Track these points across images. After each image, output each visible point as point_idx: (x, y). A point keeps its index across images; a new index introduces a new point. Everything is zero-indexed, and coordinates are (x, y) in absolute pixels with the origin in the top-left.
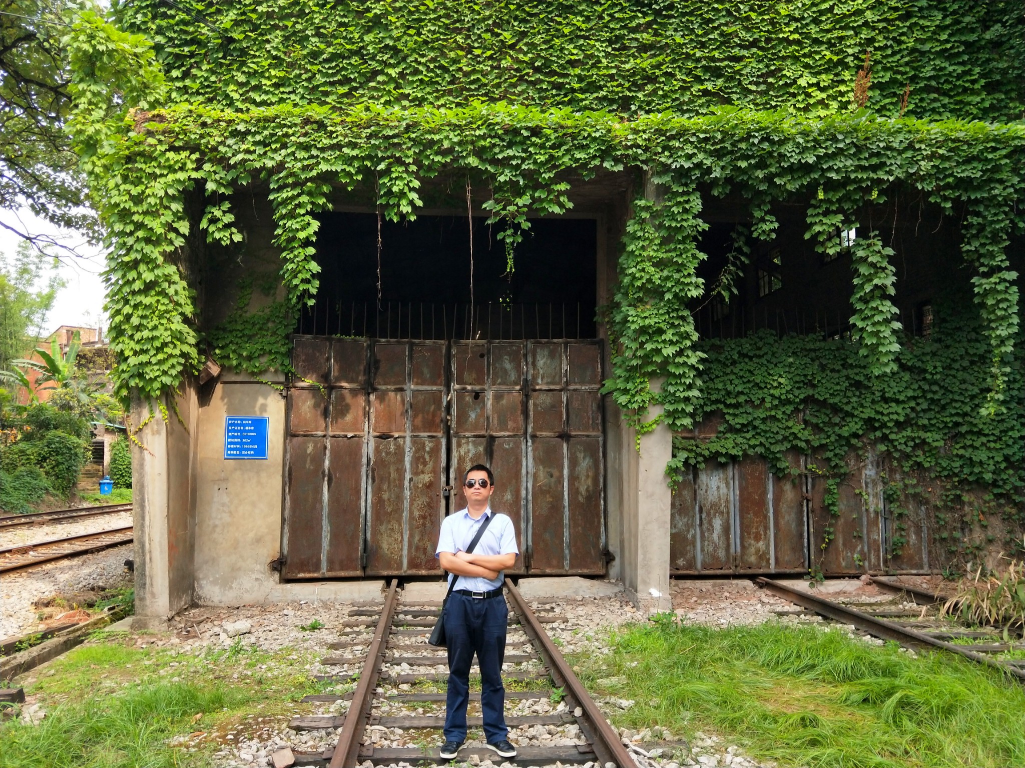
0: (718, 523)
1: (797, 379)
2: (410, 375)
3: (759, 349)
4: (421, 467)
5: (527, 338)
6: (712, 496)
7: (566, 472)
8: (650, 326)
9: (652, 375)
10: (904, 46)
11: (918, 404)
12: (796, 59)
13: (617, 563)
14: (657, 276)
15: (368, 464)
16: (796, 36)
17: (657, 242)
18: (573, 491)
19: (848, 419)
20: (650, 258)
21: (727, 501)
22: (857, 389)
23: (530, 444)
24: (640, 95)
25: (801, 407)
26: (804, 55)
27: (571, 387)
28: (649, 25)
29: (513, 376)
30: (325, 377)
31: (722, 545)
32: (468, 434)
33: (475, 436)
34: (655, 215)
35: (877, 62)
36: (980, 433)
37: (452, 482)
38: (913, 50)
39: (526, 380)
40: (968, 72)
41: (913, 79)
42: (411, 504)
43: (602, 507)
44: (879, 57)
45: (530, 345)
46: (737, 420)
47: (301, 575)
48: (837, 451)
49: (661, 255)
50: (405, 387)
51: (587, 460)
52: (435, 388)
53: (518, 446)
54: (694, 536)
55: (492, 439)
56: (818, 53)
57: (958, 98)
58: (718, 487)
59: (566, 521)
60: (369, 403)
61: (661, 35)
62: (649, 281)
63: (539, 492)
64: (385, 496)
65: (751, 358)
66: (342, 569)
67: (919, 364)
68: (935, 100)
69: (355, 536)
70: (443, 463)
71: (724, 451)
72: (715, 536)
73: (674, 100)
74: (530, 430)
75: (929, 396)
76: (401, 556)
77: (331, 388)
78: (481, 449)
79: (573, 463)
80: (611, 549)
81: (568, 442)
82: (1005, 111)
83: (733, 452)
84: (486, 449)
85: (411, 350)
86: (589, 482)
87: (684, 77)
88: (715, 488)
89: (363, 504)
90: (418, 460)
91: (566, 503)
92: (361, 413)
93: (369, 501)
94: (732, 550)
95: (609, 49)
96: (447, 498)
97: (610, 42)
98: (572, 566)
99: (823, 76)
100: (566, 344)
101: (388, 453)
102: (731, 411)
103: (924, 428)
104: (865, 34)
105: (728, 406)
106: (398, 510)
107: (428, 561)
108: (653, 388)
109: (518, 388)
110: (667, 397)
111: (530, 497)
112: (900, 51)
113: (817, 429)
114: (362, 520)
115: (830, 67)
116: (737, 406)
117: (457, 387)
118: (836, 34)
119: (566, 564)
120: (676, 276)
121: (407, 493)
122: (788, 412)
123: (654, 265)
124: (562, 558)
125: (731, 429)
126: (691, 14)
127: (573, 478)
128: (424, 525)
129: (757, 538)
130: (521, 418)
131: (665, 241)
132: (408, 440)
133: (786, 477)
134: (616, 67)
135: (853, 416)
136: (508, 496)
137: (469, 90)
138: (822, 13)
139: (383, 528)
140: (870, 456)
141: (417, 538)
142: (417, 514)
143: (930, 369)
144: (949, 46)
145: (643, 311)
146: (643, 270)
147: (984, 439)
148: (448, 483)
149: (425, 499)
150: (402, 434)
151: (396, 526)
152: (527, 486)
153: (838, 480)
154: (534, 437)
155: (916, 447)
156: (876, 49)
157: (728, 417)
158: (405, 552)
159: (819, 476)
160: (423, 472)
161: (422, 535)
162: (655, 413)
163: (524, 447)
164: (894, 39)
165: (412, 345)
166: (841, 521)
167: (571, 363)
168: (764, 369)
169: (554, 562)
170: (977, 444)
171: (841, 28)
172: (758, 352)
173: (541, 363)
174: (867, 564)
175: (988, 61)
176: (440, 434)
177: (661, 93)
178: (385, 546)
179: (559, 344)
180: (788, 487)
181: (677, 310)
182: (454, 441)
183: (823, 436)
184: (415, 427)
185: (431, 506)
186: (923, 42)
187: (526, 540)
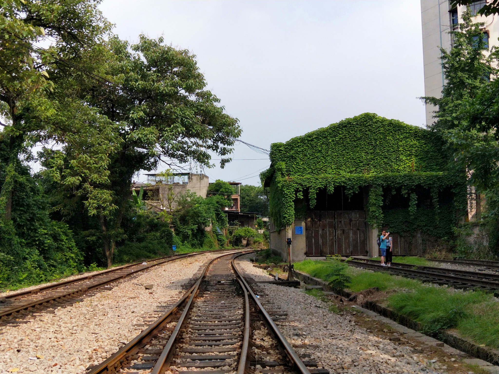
2: (327, 218)
3: (396, 212)
5: (350, 210)
7: (358, 236)
8: (374, 210)
9: (374, 219)
12: (402, 154)
13: (369, 253)
14: (375, 202)
15: (320, 235)
18: (360, 240)
19: (414, 225)
20: (373, 199)
23: (351, 231)
24: (371, 163)
26: (404, 153)
27: (359, 220)
29: (347, 218)
30: (312, 219)
33: (340, 230)
34: (374, 191)
35: (419, 154)
36: (440, 227)
38: (426, 151)
39: (350, 219)
41: (427, 157)
42: (329, 243)
43: (366, 243)
45: (351, 212)
47: (310, 256)
48: (412, 231)
49: (375, 198)
50: (327, 220)
51: (363, 234)
52: (332, 220)
53: (349, 231)
55: (344, 230)
56: (407, 153)
59: (359, 245)
60: (320, 223)
61: (375, 151)
62: (373, 203)
63: (353, 240)
64: (324, 241)
65: (394, 213)
66: (317, 254)
68: (431, 161)
69: (319, 249)
70: (334, 235)
73: (378, 164)
77: (313, 221)
79: (360, 234)
80: (367, 251)
81: (359, 230)
84: (343, 232)
85: (327, 213)
86: (363, 238)
87: (380, 159)
90: (330, 234)
91: (359, 242)
92: (319, 225)
93: (321, 242)
96: (336, 241)
97: (365, 153)
98: (360, 254)
99: (408, 157)
100: (358, 211)
101: (324, 233)
103: (429, 227)
104: (416, 149)
106: (326, 244)
107: (333, 253)
108: (375, 221)
110: (377, 222)
113: (408, 227)
114: (320, 245)
115: (409, 155)
116: (392, 223)
117: (336, 220)
118: (410, 149)
120: (378, 202)
121: (328, 240)
122: (402, 224)
124: (358, 252)
125: (391, 227)
126: (381, 146)
127: (360, 237)
128: (331, 246)
129: (396, 248)
130: (349, 226)
131: (376, 196)
132: (328, 230)
133: (402, 236)
134: (366, 158)
136: (347, 241)
138: (408, 144)
139: (324, 247)
140: (419, 232)
144: (434, 150)
145: (372, 208)
146: (372, 201)
148: (335, 238)
149: (331, 242)
150: (326, 229)
151: (326, 247)
152: (351, 239)
153: (412, 237)
154: (352, 229)
155: (427, 230)
156: (419, 151)
158: (328, 252)
159: (408, 236)
160: (331, 237)
161: (331, 248)
162: (375, 225)
166: (413, 245)
167: (359, 215)
168: (397, 215)
171: (412, 147)
173: (353, 215)
174: (419, 253)
176: (334, 229)
178: (325, 250)
179: (356, 211)
180: (403, 239)
181: (378, 208)
182: (336, 230)
184: (329, 228)
185: (333, 243)
186: (428, 149)
187: (351, 249)
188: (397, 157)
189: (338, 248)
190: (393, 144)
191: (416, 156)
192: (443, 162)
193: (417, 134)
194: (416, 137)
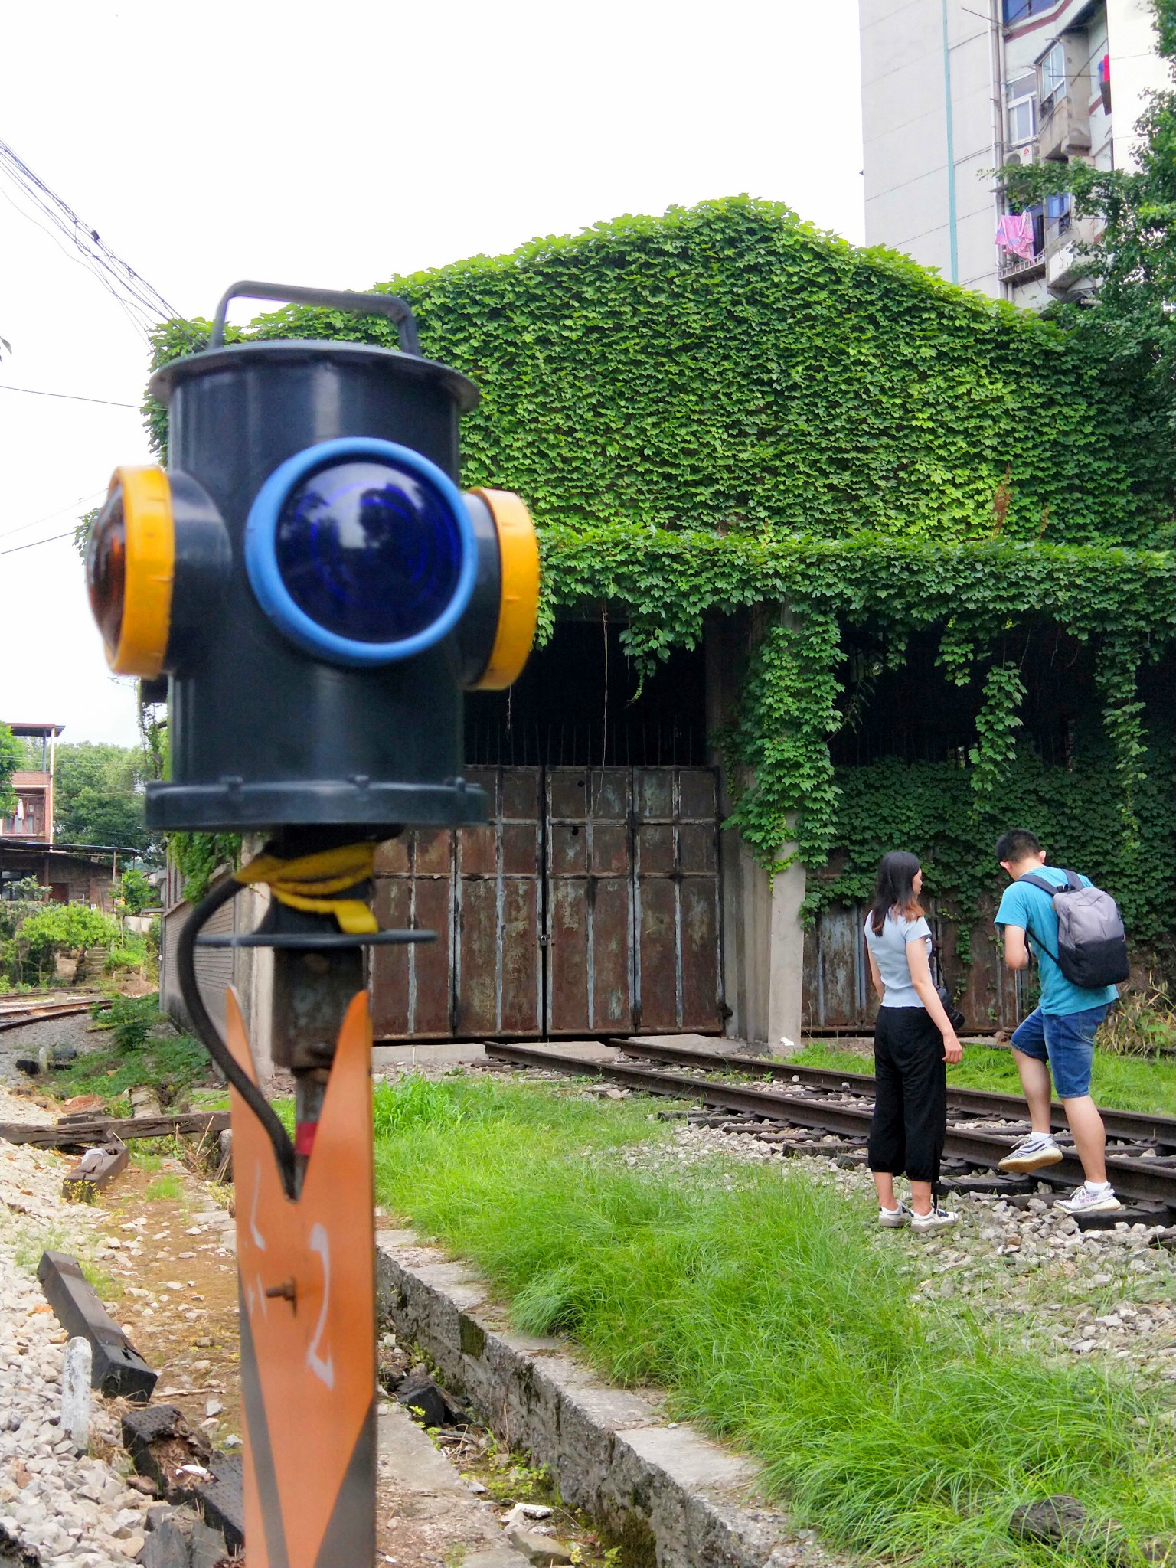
0: (842, 974)
1: (928, 812)
2: (500, 807)
3: (887, 778)
4: (514, 913)
5: (633, 764)
6: (836, 945)
7: (678, 917)
8: (788, 760)
9: (788, 811)
10: (1046, 438)
11: (1056, 841)
12: (928, 449)
13: (735, 1018)
14: (795, 707)
15: (456, 910)
16: (931, 424)
17: (795, 671)
18: (687, 939)
19: (982, 858)
20: (787, 688)
21: (852, 949)
22: (992, 823)
23: (637, 885)
24: (759, 489)
25: (931, 844)
26: (940, 447)
27: (684, 821)
28: (768, 405)
29: (617, 808)
31: (847, 999)
32: (566, 875)
33: (574, 878)
34: (792, 643)
35: (1016, 456)
36: (1122, 874)
37: (549, 931)
38: (1055, 443)
39: (632, 813)
40: (1115, 470)
41: (1057, 477)
42: (505, 956)
43: (718, 957)
44: (1019, 451)
45: (636, 772)
46: (862, 859)
47: (388, 1037)
48: (970, 893)
49: (798, 685)
50: (496, 821)
51: (703, 903)
52: (528, 821)
53: (623, 888)
54: (817, 989)
55: (595, 879)
56: (955, 444)
57: (1103, 499)
58: (842, 934)
59: (679, 972)
60: (454, 837)
61: (782, 420)
62: (787, 712)
63: (647, 941)
64: (476, 946)
65: (877, 789)
66: (430, 1030)
67: (1058, 797)
68: (1080, 500)
69: (443, 994)
70: (539, 909)
71: (849, 893)
72: (839, 988)
73: (796, 496)
74: (637, 870)
75: (1069, 832)
76: (495, 1015)
78: (582, 892)
79: (687, 908)
80: (728, 1003)
81: (680, 883)
82: (1154, 514)
83: (860, 894)
84: (587, 892)
85: (501, 779)
86: (704, 928)
87: (807, 470)
88: (838, 934)
89: (451, 955)
90: (511, 905)
91: (679, 953)
92: (446, 850)
93: (458, 952)
94: (857, 1004)
95: (725, 436)
96: (544, 949)
97: (727, 427)
98: (685, 1023)
99: (959, 471)
100: (677, 771)
101: (477, 897)
102: (857, 848)
104: (1004, 425)
105: (853, 843)
106: (490, 963)
107: (524, 1021)
108: (788, 824)
109: (623, 821)
110: (803, 834)
111: (638, 947)
112: (1042, 443)
113: (948, 868)
114: (450, 974)
115: (966, 461)
116: (863, 842)
117: (554, 820)
118: (973, 423)
119: (680, 1020)
120: (814, 707)
121: (500, 943)
123: (792, 695)
124: (674, 1014)
125: (858, 869)
126: (815, 394)
127: (686, 924)
128: (519, 979)
130: (627, 857)
131: (802, 670)
132: (500, 882)
134: (734, 456)
135: (986, 854)
136: (613, 946)
137: (572, 480)
138: (957, 398)
139: (473, 983)
141: (511, 994)
142: (510, 966)
143: (1069, 803)
144: (1093, 439)
145: (780, 744)
146: (781, 701)
147: (1126, 881)
148: (544, 931)
149: (519, 950)
150: (493, 875)
151: (488, 981)
152: (634, 934)
153: (970, 926)
154: (641, 878)
156: (1016, 441)
157: (853, 855)
158: (499, 1010)
159: (950, 921)
160: (516, 919)
161: (518, 989)
162: (789, 850)
163: (630, 890)
164: (1035, 430)
165: (502, 771)
166: (973, 972)
167: (682, 794)
168: (891, 801)
169: (666, 1019)
170: (1118, 886)
171: (979, 416)
172: (885, 783)
173: (648, 793)
174: (1001, 1019)
175: (1137, 456)
176: (535, 876)
177: (782, 487)
178: (476, 1003)
179: (670, 772)
181: (814, 743)
182: (551, 882)
183: (954, 876)
184: (508, 867)
185: (527, 958)
186: (1066, 434)
187: (634, 994)
188: (903, 467)
189: (558, 989)
190: (882, 390)
191: (1001, 466)
192: (1140, 510)
193: (1004, 345)
194: (1004, 359)
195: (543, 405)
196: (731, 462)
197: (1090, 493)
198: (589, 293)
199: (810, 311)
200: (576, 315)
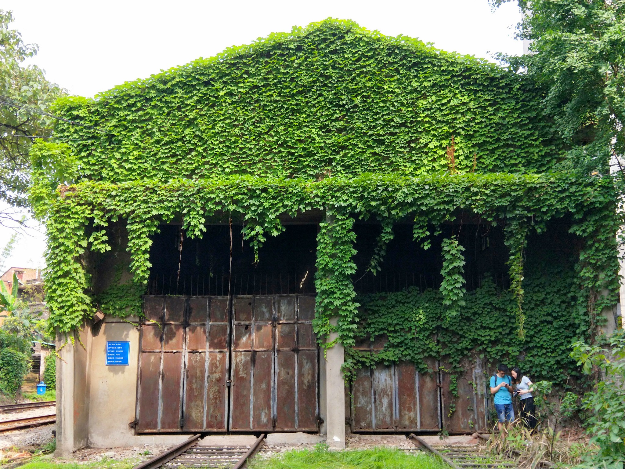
0: (385, 401)
1: (431, 316)
2: (209, 316)
3: (408, 298)
4: (214, 369)
5: (275, 294)
6: (382, 385)
7: (296, 371)
8: (327, 290)
9: (330, 316)
10: (492, 121)
11: (503, 330)
12: (428, 132)
14: (331, 263)
15: (185, 368)
16: (427, 119)
17: (331, 245)
18: (301, 383)
19: (462, 339)
20: (327, 253)
21: (391, 388)
22: (468, 321)
23: (276, 355)
24: (338, 157)
25: (434, 332)
26: (433, 130)
27: (300, 322)
28: (343, 117)
29: (267, 316)
30: (161, 319)
31: (388, 414)
32: (241, 350)
33: (245, 351)
34: (329, 231)
35: (475, 132)
36: (542, 347)
37: (232, 378)
38: (498, 124)
39: (274, 318)
40: (532, 135)
41: (498, 140)
42: (209, 391)
43: (317, 392)
44: (476, 129)
45: (277, 298)
46: (395, 340)
47: (146, 431)
48: (456, 358)
49: (332, 252)
50: (206, 323)
51: (309, 364)
52: (222, 323)
53: (269, 356)
54: (371, 409)
55: (255, 352)
56: (440, 128)
57: (526, 150)
58: (386, 380)
59: (296, 400)
60: (186, 332)
62: (326, 265)
63: (281, 383)
64: (194, 386)
65: (403, 304)
66: (169, 428)
67: (503, 306)
68: (511, 151)
69: (177, 409)
70: (227, 367)
71: (387, 358)
72: (384, 409)
74: (276, 347)
75: (510, 325)
76: (203, 421)
77: (164, 324)
78: (249, 358)
79: (301, 366)
80: (322, 416)
81: (298, 353)
82: (556, 156)
83: (393, 359)
84: (251, 359)
85: (210, 302)
86: (310, 377)
88: (383, 380)
89: (181, 390)
90: (213, 365)
91: (296, 390)
92: (181, 338)
93: (185, 389)
94: (394, 417)
95: (320, 133)
96: (229, 387)
97: (321, 128)
98: (299, 426)
99: (443, 141)
100: (297, 297)
101: (196, 361)
102: (391, 335)
103: (508, 344)
105: (390, 332)
106: (201, 394)
107: (218, 424)
108: (332, 323)
109: (270, 322)
110: (339, 328)
111: (276, 386)
112: (490, 124)
113: (444, 345)
114: (181, 400)
115: (447, 136)
117: (236, 322)
118: (451, 117)
119: (296, 425)
120: (340, 263)
121: (206, 384)
122: (426, 335)
123: (330, 257)
124: (293, 422)
125: (392, 346)
126: (368, 109)
127: (301, 375)
128: (216, 403)
129: (409, 410)
130: (271, 340)
131: (335, 244)
132: (207, 353)
133: (426, 373)
134: (324, 142)
135: (465, 337)
136: (264, 386)
137: (242, 158)
138: (443, 105)
139: (192, 404)
140: (478, 361)
141: (212, 410)
142: (212, 396)
143: (509, 309)
144: (519, 120)
145: (325, 282)
146: (324, 260)
147: (544, 351)
148: (229, 378)
149: (216, 388)
150: (204, 350)
151: (200, 403)
152: (274, 380)
153: (457, 376)
154: (278, 351)
155: (502, 356)
156: (476, 124)
157: (390, 338)
158: (205, 418)
159: (447, 373)
160: (215, 372)
161: (215, 408)
162: (333, 337)
163: (273, 357)
164: (486, 118)
165: (210, 299)
166: (460, 401)
167: (300, 307)
168: (411, 310)
169: (290, 424)
170: (540, 354)
171: (454, 113)
172: (407, 300)
173: (283, 308)
174: (476, 426)
175: (544, 127)
176: (226, 350)
177: (349, 155)
178: (194, 415)
179: (293, 297)
180: (428, 380)
181: (342, 281)
182: (233, 354)
183: (447, 349)
184: (211, 346)
185: (220, 392)
186: (504, 118)
187: (273, 411)
188: (413, 142)
189: (235, 408)
190: (402, 104)
191: (468, 137)
192: (547, 155)
193: (469, 77)
194: (468, 84)
195: (229, 124)
196: (323, 145)
197: (519, 147)
198: (253, 70)
199: (364, 69)
200: (246, 81)
